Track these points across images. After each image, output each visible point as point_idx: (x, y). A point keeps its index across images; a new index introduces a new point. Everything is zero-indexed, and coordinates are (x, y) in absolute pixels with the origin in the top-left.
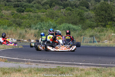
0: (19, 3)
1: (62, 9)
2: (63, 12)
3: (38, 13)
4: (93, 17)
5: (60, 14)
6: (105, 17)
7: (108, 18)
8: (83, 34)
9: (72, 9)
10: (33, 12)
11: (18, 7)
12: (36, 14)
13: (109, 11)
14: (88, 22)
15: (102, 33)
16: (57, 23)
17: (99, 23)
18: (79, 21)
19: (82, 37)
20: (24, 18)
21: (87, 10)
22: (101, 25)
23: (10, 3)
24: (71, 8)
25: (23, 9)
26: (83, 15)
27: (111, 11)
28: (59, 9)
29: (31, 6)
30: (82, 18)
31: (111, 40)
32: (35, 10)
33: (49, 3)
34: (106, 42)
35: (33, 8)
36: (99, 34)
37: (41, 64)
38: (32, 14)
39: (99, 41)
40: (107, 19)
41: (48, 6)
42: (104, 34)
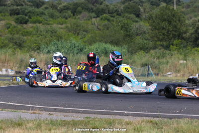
0: (19, 7)
1: (94, 17)
2: (96, 24)
3: (52, 24)
4: (147, 32)
5: (90, 27)
6: (167, 33)
7: (173, 34)
8: (130, 61)
9: (112, 18)
10: (43, 24)
11: (18, 14)
12: (49, 27)
13: (175, 22)
14: (139, 40)
15: (162, 60)
16: (85, 42)
17: (158, 43)
18: (124, 39)
20: (27, 34)
21: (137, 19)
22: (161, 45)
23: (3, 7)
24: (109, 17)
25: (27, 18)
26: (131, 28)
27: (178, 22)
28: (89, 18)
29: (40, 14)
30: (128, 33)
31: (179, 71)
32: (47, 21)
33: (71, 7)
34: (169, 75)
35: (44, 16)
36: (157, 61)
37: (57, 113)
38: (41, 27)
39: (157, 72)
40: (171, 36)
41: (69, 12)
42: (166, 61)
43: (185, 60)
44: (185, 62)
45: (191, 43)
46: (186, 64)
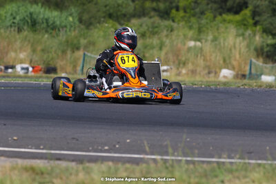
8: (83, 42)
15: (151, 40)
17: (148, 4)
19: (81, 53)
22: (154, 10)
31: (185, 64)
42: (158, 42)
43: (199, 40)
44: (198, 44)
45: (215, 6)
46: (201, 49)
